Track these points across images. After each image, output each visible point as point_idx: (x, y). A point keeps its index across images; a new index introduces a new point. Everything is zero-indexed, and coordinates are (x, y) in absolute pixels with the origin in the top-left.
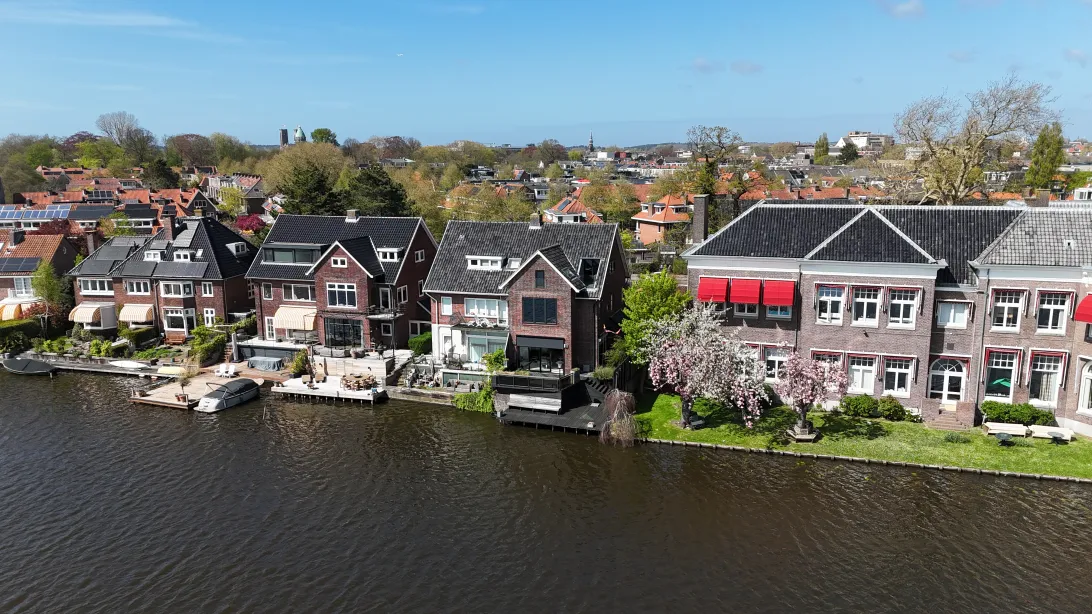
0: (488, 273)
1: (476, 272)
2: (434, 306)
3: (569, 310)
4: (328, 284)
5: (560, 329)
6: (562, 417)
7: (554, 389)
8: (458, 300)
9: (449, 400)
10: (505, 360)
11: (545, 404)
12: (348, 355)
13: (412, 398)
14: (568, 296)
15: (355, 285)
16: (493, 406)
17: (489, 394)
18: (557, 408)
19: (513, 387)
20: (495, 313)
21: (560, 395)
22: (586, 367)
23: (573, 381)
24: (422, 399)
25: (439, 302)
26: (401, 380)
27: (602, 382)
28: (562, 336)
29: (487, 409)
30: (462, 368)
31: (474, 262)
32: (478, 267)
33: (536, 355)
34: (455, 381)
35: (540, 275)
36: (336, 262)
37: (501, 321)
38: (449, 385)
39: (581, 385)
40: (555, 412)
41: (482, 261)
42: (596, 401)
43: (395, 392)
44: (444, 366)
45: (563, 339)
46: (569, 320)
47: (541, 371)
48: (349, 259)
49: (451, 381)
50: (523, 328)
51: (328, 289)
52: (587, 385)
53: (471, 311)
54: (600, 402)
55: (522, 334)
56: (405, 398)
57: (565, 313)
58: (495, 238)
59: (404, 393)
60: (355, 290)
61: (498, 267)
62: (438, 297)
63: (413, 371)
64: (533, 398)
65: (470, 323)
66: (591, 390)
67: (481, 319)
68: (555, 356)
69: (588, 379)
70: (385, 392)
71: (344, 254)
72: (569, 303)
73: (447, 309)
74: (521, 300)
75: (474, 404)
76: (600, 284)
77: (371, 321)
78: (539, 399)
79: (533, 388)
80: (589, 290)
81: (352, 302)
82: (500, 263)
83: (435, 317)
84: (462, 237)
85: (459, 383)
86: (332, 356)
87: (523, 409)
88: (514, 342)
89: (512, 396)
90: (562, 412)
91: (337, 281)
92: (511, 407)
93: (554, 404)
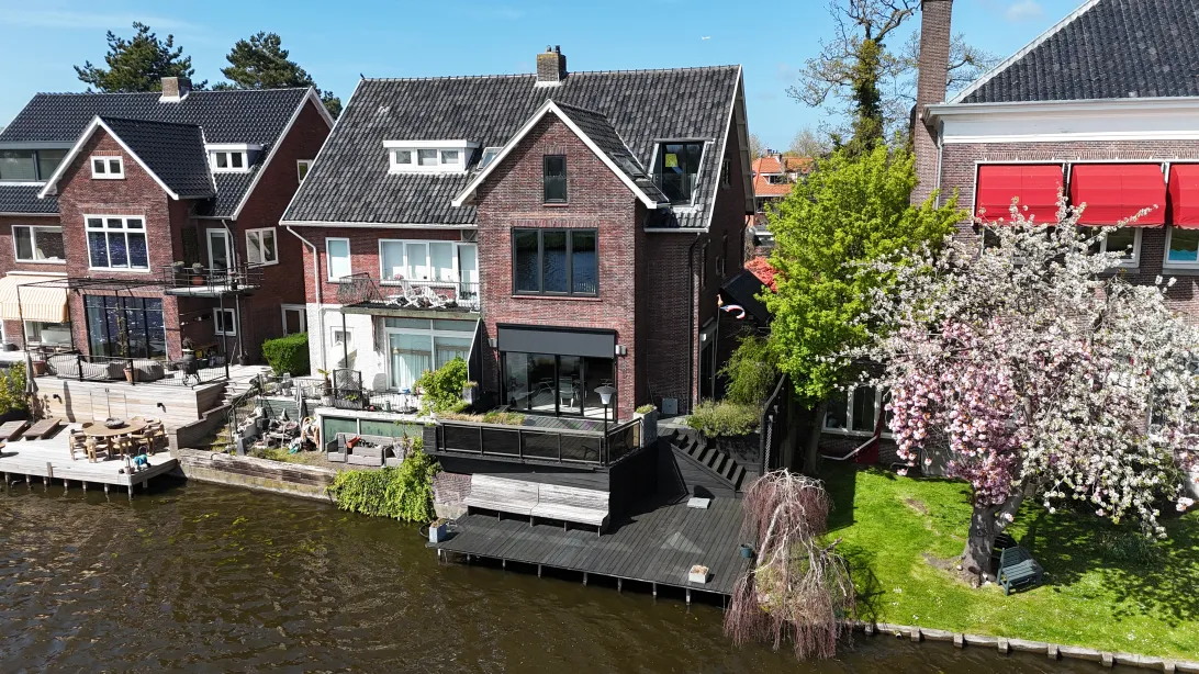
0: (435, 180)
1: (407, 179)
2: (310, 260)
3: (630, 257)
4: (87, 217)
5: (606, 308)
6: (614, 544)
7: (590, 464)
8: (364, 242)
9: (322, 486)
10: (469, 384)
11: (565, 502)
12: (116, 376)
13: (236, 480)
14: (627, 218)
15: (143, 218)
16: (429, 503)
17: (419, 473)
18: (597, 517)
19: (479, 455)
20: (450, 275)
21: (605, 478)
22: (671, 403)
23: (639, 440)
24: (260, 484)
25: (321, 251)
26: (224, 433)
27: (711, 443)
28: (612, 324)
29: (416, 512)
30: (366, 405)
31: (404, 157)
32: (413, 168)
33: (546, 376)
34: (350, 436)
35: (555, 165)
36: (100, 168)
37: (465, 295)
38: (333, 446)
39: (661, 448)
40: (591, 528)
41: (421, 153)
42: (701, 493)
43: (198, 465)
44: (325, 400)
45: (614, 333)
46: (630, 283)
47: (558, 413)
48: (127, 158)
49: (338, 435)
50: (514, 306)
51: (88, 229)
52: (675, 448)
53: (397, 271)
54: (711, 496)
55: (512, 320)
56: (221, 478)
57: (618, 266)
58: (457, 109)
59: (219, 466)
60: (143, 230)
61: (458, 167)
62: (319, 236)
63: (258, 411)
64: (532, 487)
65: (393, 299)
66: (686, 465)
67: (417, 289)
68: (595, 373)
69: (676, 432)
70: (175, 464)
71: (116, 146)
72: (629, 238)
73: (341, 265)
74: (507, 235)
75: (382, 498)
76: (707, 194)
77: (184, 302)
78: (547, 489)
79: (532, 460)
80: (678, 210)
81: (139, 260)
82: (462, 158)
83: (312, 287)
84: (383, 110)
85: (356, 442)
86: (82, 379)
87: (505, 515)
88: (493, 341)
89: (478, 480)
90: (610, 526)
91: (105, 212)
92: (473, 510)
93: (588, 504)
